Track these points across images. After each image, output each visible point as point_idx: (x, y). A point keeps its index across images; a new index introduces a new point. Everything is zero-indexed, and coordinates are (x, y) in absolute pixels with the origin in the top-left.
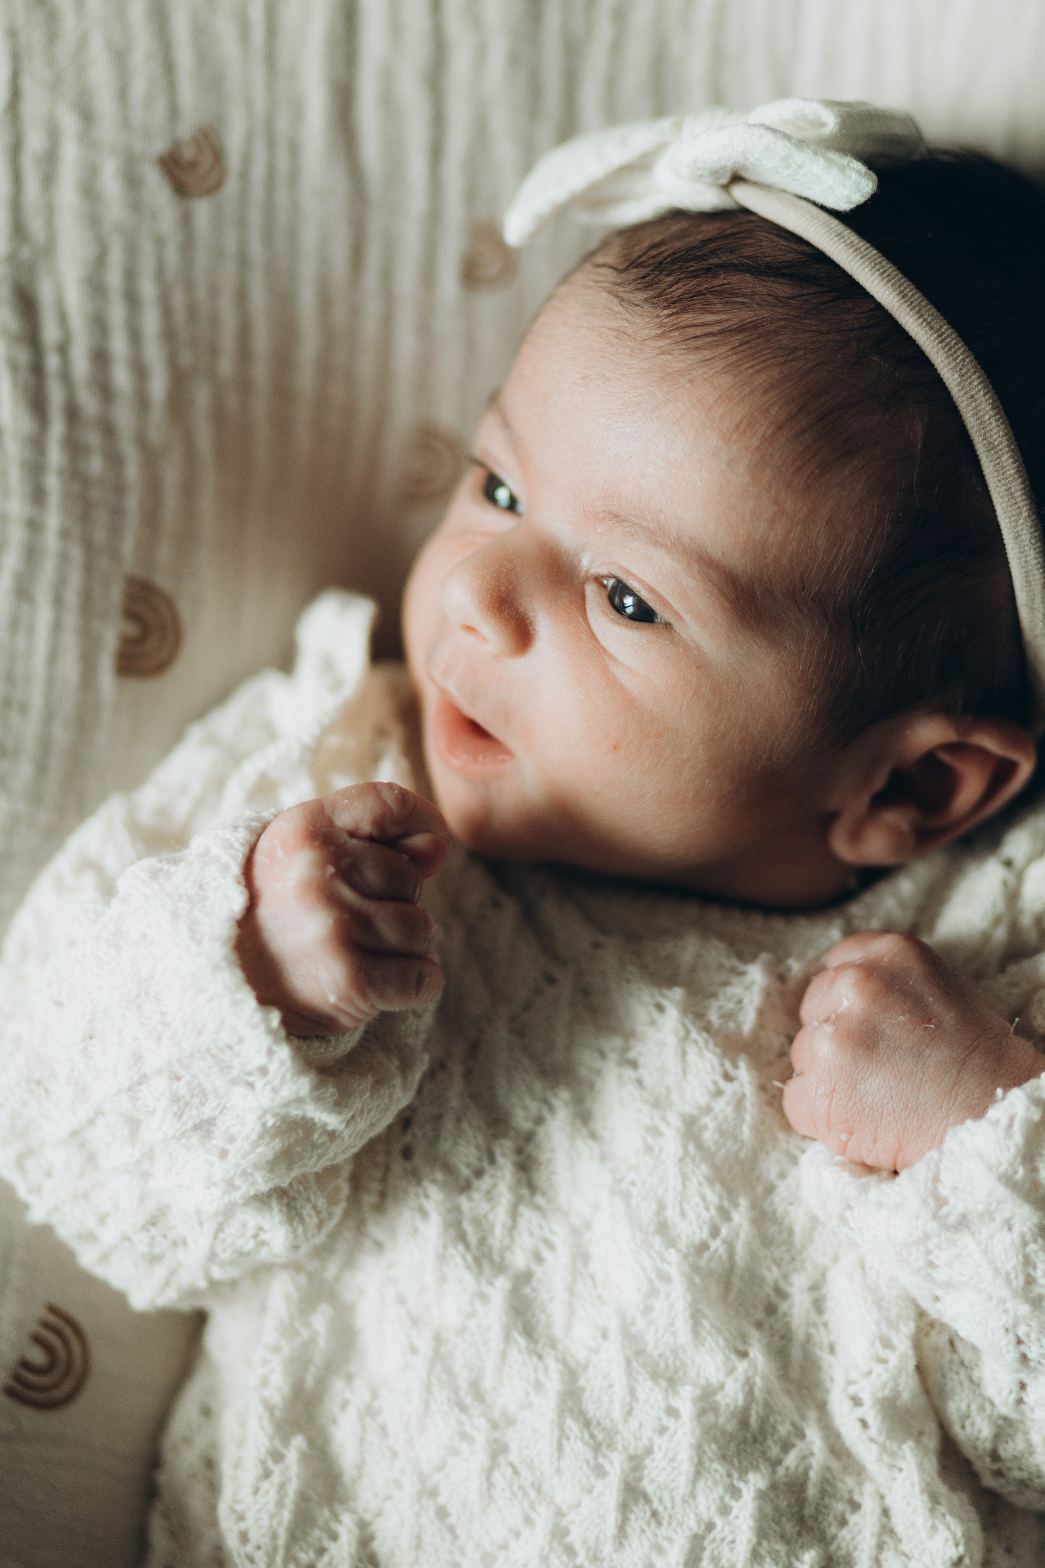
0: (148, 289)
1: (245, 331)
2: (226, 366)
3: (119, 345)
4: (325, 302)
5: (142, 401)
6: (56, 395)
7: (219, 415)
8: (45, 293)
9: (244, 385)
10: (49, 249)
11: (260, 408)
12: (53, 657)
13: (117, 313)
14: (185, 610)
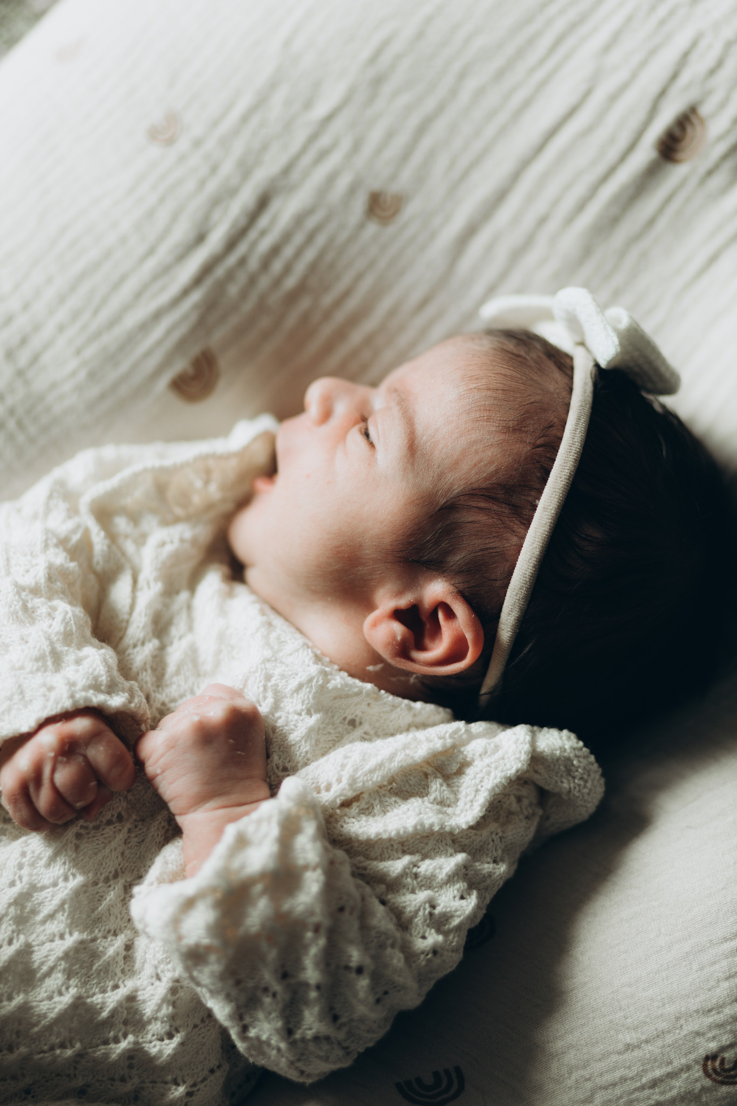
0: (321, 240)
1: (347, 294)
2: (327, 300)
3: (288, 252)
4: (393, 312)
5: (277, 282)
6: (242, 249)
7: (305, 318)
8: (275, 205)
9: (328, 315)
10: (292, 189)
11: (327, 331)
12: (148, 354)
13: (299, 239)
14: (222, 384)
